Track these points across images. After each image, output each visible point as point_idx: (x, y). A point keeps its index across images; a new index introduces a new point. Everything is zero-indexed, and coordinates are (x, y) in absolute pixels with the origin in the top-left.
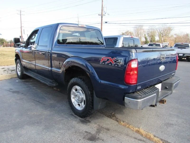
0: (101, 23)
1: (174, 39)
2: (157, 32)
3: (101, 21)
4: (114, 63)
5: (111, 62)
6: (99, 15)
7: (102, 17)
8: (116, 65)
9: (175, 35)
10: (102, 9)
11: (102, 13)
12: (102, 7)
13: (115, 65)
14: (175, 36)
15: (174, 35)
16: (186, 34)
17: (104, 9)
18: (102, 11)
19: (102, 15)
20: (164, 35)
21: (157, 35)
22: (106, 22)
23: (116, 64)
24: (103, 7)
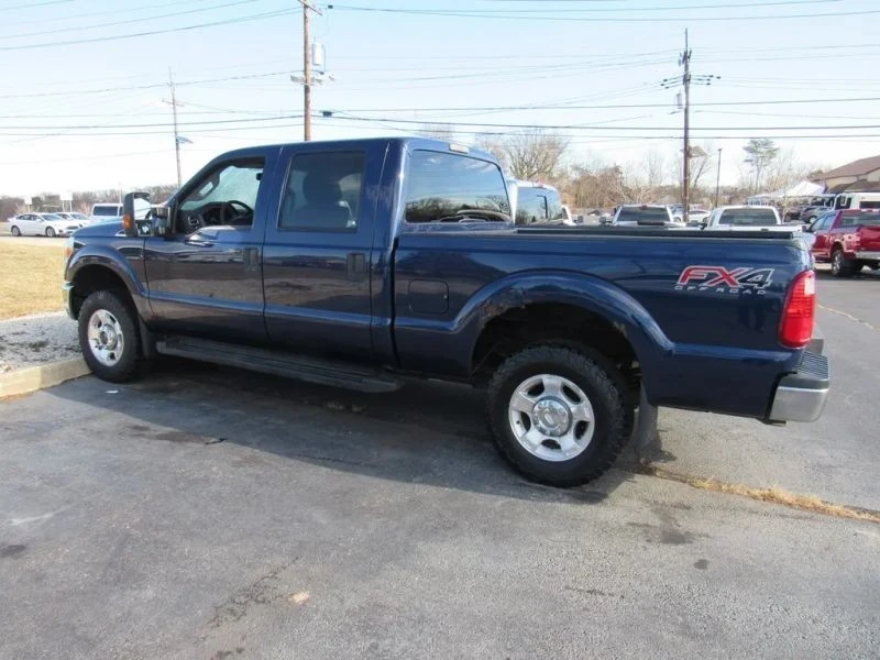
0: (303, 114)
1: (570, 184)
2: (509, 156)
3: (303, 108)
4: (740, 285)
5: (724, 283)
6: (293, 79)
7: (307, 90)
8: (748, 291)
9: (576, 168)
10: (305, 55)
11: (305, 71)
12: (306, 42)
13: (741, 290)
14: (575, 176)
15: (569, 169)
16: (612, 166)
17: (313, 54)
18: (306, 62)
19: (309, 82)
20: (535, 169)
21: (508, 169)
22: (327, 114)
23: (747, 288)
24: (310, 44)
